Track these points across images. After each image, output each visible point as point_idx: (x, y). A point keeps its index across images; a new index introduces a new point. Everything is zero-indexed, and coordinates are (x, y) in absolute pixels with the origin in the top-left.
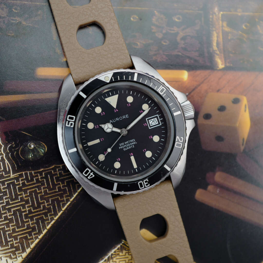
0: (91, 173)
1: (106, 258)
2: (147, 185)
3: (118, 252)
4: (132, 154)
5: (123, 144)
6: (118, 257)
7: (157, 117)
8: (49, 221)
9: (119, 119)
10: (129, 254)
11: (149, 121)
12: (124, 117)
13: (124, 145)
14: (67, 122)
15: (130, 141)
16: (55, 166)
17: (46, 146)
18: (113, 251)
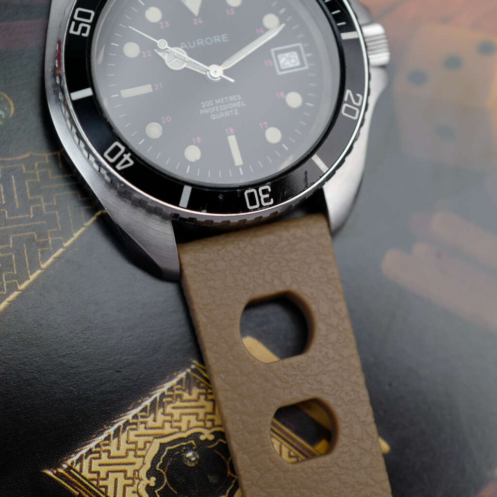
0: (125, 155)
1: (147, 402)
2: (266, 200)
3: (177, 389)
4: (231, 130)
5: (209, 103)
6: (178, 404)
7: (297, 49)
8: (4, 291)
9: (204, 43)
10: (206, 399)
11: (279, 56)
12: (217, 39)
13: (212, 107)
14: (73, 23)
15: (228, 99)
16: (31, 156)
17: (11, 103)
18: (168, 385)
